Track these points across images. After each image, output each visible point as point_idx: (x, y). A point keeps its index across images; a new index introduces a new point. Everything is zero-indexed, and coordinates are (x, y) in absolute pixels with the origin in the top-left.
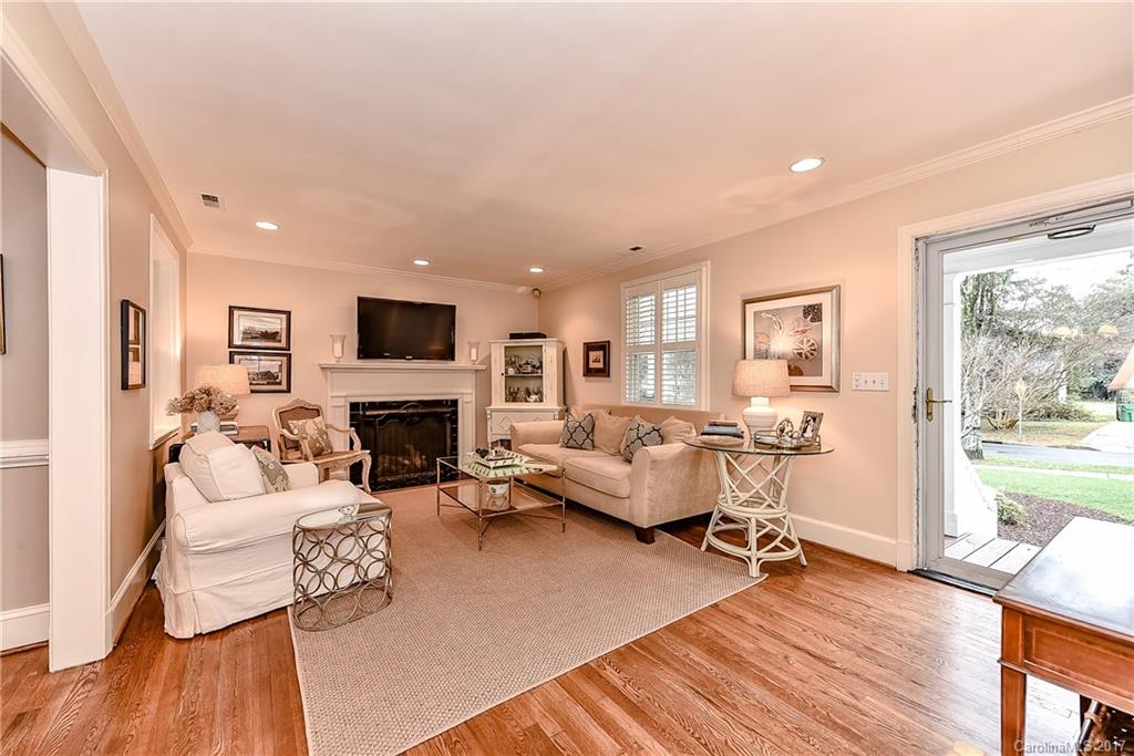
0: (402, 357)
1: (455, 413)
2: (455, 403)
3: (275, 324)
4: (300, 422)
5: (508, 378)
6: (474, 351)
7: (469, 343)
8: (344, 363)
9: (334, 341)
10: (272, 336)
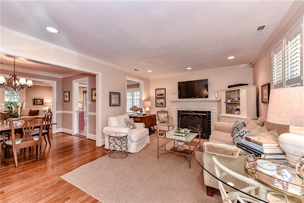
0: (190, 98)
1: (210, 116)
2: (210, 112)
3: (163, 92)
4: (160, 114)
5: (227, 104)
6: (216, 94)
7: (214, 91)
8: (175, 100)
9: (173, 95)
10: (162, 95)
